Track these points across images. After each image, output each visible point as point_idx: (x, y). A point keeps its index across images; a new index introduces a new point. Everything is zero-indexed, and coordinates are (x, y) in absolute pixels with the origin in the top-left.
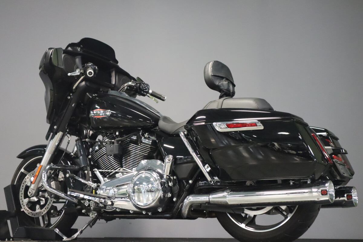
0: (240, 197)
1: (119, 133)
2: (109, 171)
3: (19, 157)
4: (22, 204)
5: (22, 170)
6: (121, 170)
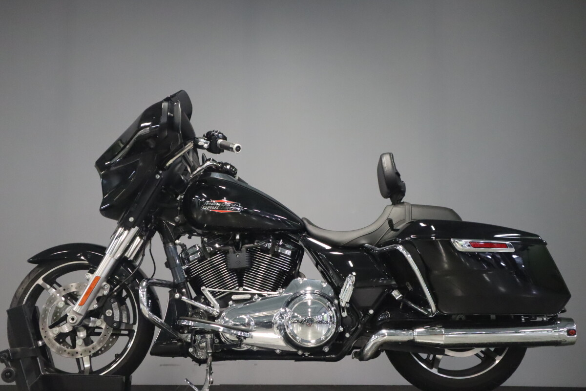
0: (459, 335)
1: (240, 237)
2: (216, 290)
3: (32, 261)
4: (45, 337)
5: (40, 281)
6: (241, 290)
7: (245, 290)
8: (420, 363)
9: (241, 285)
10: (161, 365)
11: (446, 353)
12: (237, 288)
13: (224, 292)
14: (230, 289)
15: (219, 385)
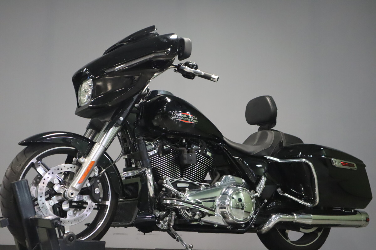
3: (22, 144)
5: (34, 160)
6: (182, 180)
7: (184, 179)
8: (280, 233)
9: (182, 177)
10: (114, 234)
11: (300, 230)
12: (180, 178)
13: (173, 180)
14: (177, 179)
15: (155, 249)
